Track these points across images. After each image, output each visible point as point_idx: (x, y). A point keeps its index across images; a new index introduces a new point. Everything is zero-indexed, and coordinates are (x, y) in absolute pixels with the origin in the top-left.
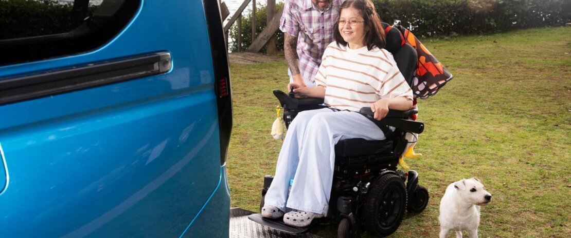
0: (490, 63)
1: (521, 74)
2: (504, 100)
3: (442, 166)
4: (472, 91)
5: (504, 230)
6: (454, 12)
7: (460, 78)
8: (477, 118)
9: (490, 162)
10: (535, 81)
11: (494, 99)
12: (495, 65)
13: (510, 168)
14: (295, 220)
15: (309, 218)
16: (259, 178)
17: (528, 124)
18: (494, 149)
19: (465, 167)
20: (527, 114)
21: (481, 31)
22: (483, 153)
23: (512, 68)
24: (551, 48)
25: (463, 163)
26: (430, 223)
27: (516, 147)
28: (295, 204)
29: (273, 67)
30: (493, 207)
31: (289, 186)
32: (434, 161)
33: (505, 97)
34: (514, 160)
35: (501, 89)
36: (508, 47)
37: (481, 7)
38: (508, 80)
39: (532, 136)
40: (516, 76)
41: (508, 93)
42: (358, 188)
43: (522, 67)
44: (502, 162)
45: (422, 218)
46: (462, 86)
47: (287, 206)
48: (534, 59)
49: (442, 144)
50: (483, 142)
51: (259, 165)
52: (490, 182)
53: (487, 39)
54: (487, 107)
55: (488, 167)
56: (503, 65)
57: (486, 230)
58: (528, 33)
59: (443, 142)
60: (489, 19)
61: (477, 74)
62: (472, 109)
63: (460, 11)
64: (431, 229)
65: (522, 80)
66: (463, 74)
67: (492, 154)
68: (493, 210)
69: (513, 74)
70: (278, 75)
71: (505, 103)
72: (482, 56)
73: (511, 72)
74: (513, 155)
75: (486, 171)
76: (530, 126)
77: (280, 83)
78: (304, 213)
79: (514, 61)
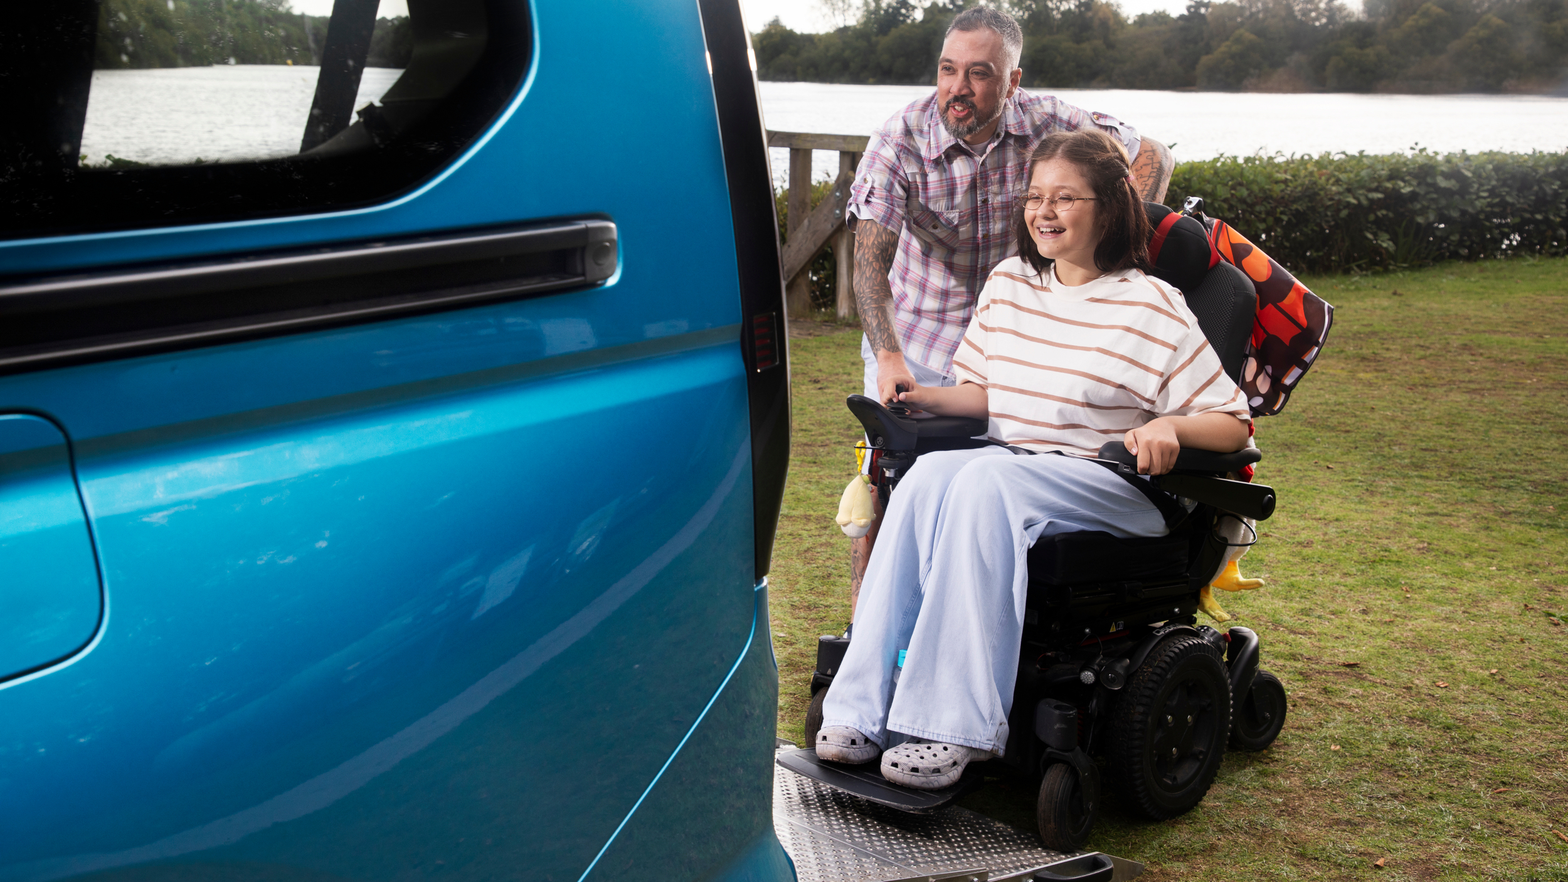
0: (1392, 347)
1: (1483, 376)
2: (1450, 442)
3: (1306, 618)
4: (1356, 416)
5: (1518, 805)
6: (1282, 213)
7: (1319, 384)
8: (1384, 490)
9: (1439, 610)
10: (1526, 393)
11: (1422, 441)
12: (1407, 350)
13: (1500, 628)
14: (915, 770)
15: (955, 763)
16: (792, 644)
17: (1530, 507)
18: (1446, 575)
19: (1372, 623)
20: (1524, 481)
21: (1354, 266)
22: (1417, 583)
23: (1456, 361)
24: (1551, 311)
25: (1365, 612)
26: (1296, 781)
27: (1507, 569)
28: (914, 722)
29: (805, 349)
30: (1473, 738)
31: (895, 668)
32: (1282, 604)
33: (1453, 435)
34: (1508, 604)
35: (1437, 414)
36: (1435, 306)
37: (1354, 201)
38: (1451, 390)
39: (1547, 541)
40: (1470, 382)
41: (1458, 424)
42: (1097, 674)
43: (1481, 359)
44: (1474, 611)
45: (1272, 768)
46: (1327, 404)
47: (889, 727)
48: (1508, 338)
49: (1297, 559)
50: (1413, 555)
51: (788, 608)
52: (1452, 666)
53: (1375, 287)
54: (1407, 461)
55: (1437, 625)
56: (1428, 352)
57: (1464, 806)
58: (1482, 271)
59: (1300, 553)
60: (1375, 235)
61: (1361, 375)
62: (1366, 464)
63: (1297, 210)
64: (1300, 798)
65: (1489, 389)
66: (1323, 373)
67: (1443, 587)
68: (1472, 744)
69: (1461, 376)
70: (820, 370)
71: (1455, 451)
72: (1369, 329)
73: (1454, 371)
74: (1502, 590)
75: (1434, 636)
76: (1536, 513)
77: (829, 391)
78: (940, 747)
79: (1456, 342)
